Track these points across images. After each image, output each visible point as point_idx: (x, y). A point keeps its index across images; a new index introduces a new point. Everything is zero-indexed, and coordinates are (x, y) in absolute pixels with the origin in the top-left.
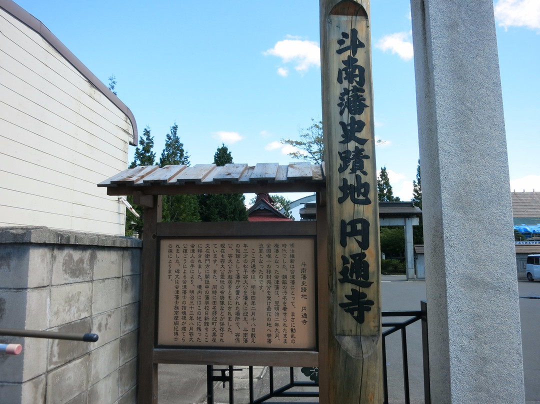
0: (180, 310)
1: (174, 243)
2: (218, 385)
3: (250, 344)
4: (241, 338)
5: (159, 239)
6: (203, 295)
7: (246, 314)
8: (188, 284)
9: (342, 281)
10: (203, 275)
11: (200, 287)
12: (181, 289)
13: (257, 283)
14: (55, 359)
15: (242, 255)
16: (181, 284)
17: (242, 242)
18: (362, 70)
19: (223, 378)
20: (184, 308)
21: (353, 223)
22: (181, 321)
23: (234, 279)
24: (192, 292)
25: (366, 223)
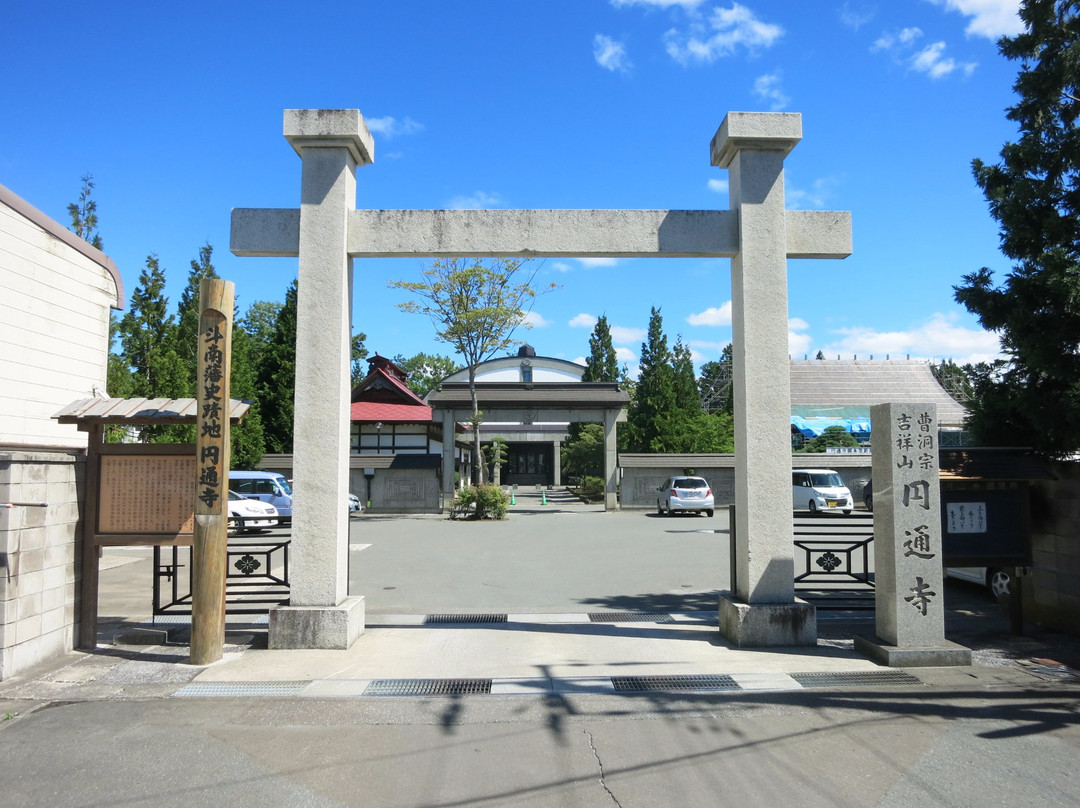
0: (116, 508)
1: (111, 458)
2: (163, 579)
3: (166, 530)
4: (160, 527)
5: (100, 457)
6: (133, 497)
7: (164, 510)
8: (122, 489)
9: (201, 483)
10: (133, 482)
11: (131, 491)
12: (116, 492)
13: (172, 488)
14: (24, 524)
15: (162, 467)
16: (116, 489)
17: (162, 458)
18: (220, 353)
19: (168, 574)
20: (118, 506)
21: (209, 449)
22: (116, 515)
23: (156, 485)
24: (125, 494)
25: (217, 449)
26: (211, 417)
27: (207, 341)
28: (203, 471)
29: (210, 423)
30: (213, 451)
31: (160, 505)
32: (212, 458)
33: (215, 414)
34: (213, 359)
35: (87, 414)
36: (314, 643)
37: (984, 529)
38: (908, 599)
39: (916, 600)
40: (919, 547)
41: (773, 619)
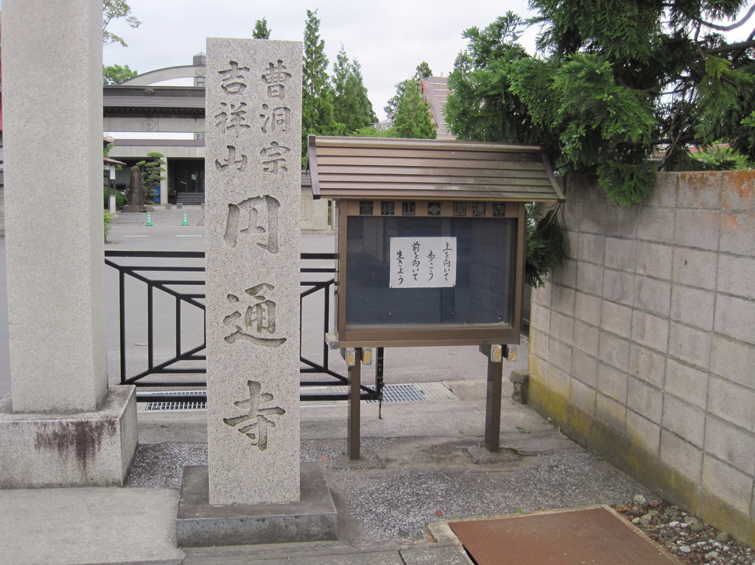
37: (451, 281)
38: (231, 422)
39: (246, 423)
40: (255, 324)
41: (42, 441)
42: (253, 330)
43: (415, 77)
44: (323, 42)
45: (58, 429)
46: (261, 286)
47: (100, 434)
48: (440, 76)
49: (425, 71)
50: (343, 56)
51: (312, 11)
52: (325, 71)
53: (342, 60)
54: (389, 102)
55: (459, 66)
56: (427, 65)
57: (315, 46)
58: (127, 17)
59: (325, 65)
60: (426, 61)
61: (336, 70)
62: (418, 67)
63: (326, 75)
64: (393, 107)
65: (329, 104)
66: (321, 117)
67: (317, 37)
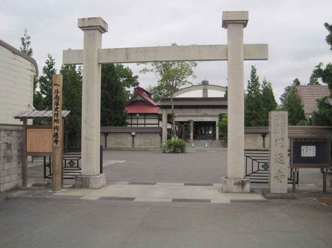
0: (31, 144)
1: (30, 129)
3: (46, 152)
4: (44, 151)
5: (26, 129)
6: (36, 141)
7: (45, 145)
8: (33, 139)
9: (54, 137)
10: (36, 137)
12: (31, 140)
14: (6, 149)
15: (44, 132)
16: (31, 139)
18: (59, 97)
19: (48, 166)
21: (56, 127)
22: (31, 147)
23: (42, 138)
24: (34, 140)
25: (58, 127)
26: (56, 117)
27: (55, 93)
28: (54, 133)
29: (56, 119)
30: (57, 127)
31: (44, 144)
32: (57, 129)
33: (57, 116)
34: (56, 99)
35: (23, 116)
36: (88, 187)
37: (314, 155)
38: (275, 177)
39: (278, 178)
40: (280, 160)
41: (235, 184)
42: (279, 161)
43: (293, 85)
44: (258, 77)
45: (238, 181)
46: (281, 154)
47: (246, 183)
48: (304, 85)
49: (297, 82)
50: (265, 82)
51: (253, 66)
52: (259, 88)
53: (265, 83)
54: (282, 96)
55: (312, 79)
56: (298, 80)
57: (255, 79)
58: (192, 75)
59: (259, 86)
60: (297, 78)
61: (263, 87)
62: (294, 80)
63: (259, 90)
64: (283, 98)
65: (260, 101)
66: (258, 106)
67: (256, 76)
